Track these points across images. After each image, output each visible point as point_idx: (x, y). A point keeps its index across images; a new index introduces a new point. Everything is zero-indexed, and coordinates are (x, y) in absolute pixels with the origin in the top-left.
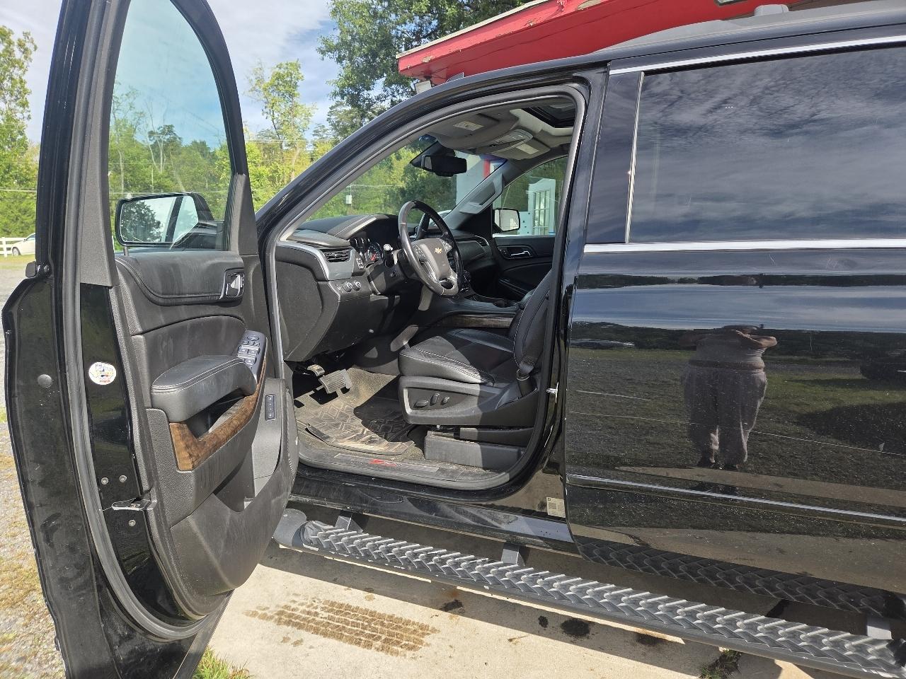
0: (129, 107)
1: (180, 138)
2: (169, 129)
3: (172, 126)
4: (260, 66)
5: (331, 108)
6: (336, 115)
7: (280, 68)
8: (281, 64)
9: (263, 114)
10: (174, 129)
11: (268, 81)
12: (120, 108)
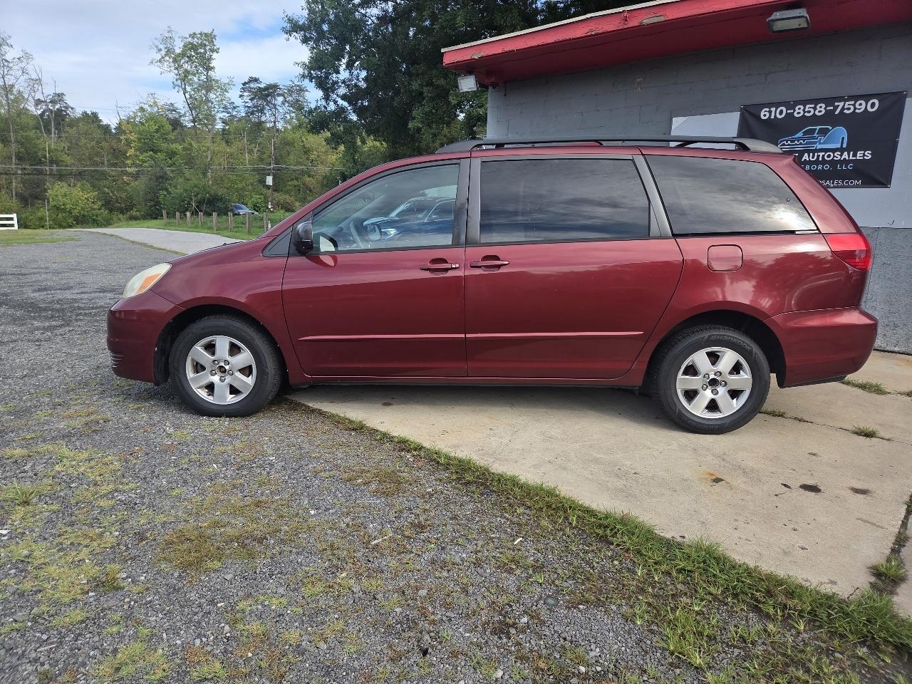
0: (21, 72)
1: (72, 108)
2: (59, 97)
3: (63, 94)
4: (170, 35)
5: (244, 84)
6: (250, 91)
7: (193, 37)
8: (195, 34)
9: (174, 88)
10: (65, 98)
11: (178, 51)
12: (11, 72)
